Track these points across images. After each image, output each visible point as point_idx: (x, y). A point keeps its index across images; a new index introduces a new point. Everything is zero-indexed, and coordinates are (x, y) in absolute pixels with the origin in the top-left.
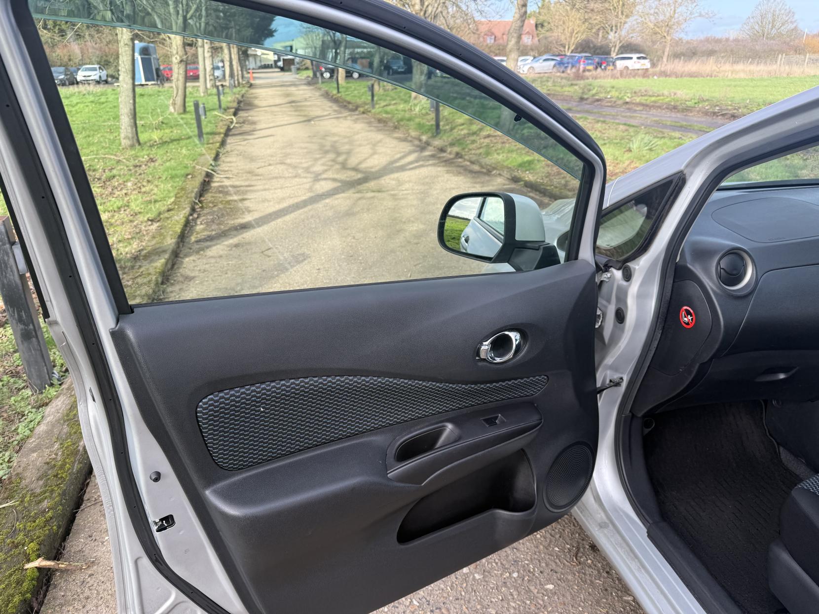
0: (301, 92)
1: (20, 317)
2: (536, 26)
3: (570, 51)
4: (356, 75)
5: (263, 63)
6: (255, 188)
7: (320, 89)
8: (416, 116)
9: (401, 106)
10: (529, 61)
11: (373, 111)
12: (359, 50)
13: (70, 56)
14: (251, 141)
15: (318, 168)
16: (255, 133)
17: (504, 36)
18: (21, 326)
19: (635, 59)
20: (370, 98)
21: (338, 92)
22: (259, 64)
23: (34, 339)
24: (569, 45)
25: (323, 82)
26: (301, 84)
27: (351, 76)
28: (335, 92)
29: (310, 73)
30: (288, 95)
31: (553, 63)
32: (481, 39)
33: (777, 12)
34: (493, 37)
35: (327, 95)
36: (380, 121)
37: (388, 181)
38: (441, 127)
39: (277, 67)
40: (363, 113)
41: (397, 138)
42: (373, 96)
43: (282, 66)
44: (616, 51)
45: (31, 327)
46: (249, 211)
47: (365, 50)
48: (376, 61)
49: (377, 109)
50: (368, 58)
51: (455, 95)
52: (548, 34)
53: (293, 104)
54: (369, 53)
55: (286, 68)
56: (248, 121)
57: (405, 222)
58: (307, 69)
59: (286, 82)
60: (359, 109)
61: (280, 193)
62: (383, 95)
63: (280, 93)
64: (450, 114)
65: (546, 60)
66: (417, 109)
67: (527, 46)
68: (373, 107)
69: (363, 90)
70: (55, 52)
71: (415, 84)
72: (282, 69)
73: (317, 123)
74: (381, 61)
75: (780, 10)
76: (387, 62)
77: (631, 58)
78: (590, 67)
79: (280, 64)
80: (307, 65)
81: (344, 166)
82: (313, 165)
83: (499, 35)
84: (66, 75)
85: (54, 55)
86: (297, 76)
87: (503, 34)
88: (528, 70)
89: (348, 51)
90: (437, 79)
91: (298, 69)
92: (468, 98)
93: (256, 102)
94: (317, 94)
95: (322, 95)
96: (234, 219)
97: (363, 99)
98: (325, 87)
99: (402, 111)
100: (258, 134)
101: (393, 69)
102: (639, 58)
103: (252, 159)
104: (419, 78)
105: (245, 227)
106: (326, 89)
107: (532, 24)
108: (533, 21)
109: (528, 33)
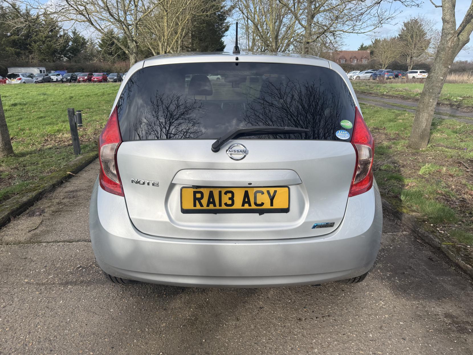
1: (74, 134)
2: (371, 54)
3: (385, 68)
10: (358, 73)
13: (121, 68)
17: (351, 59)
18: (74, 137)
19: (419, 73)
23: (77, 141)
24: (384, 64)
31: (370, 74)
34: (345, 60)
44: (411, 68)
45: (76, 137)
65: (366, 73)
70: (114, 66)
77: (417, 72)
78: (391, 77)
83: (348, 59)
84: (117, 77)
85: (114, 67)
87: (351, 58)
88: (356, 78)
102: (421, 72)
107: (368, 53)
108: (369, 51)
109: (366, 58)
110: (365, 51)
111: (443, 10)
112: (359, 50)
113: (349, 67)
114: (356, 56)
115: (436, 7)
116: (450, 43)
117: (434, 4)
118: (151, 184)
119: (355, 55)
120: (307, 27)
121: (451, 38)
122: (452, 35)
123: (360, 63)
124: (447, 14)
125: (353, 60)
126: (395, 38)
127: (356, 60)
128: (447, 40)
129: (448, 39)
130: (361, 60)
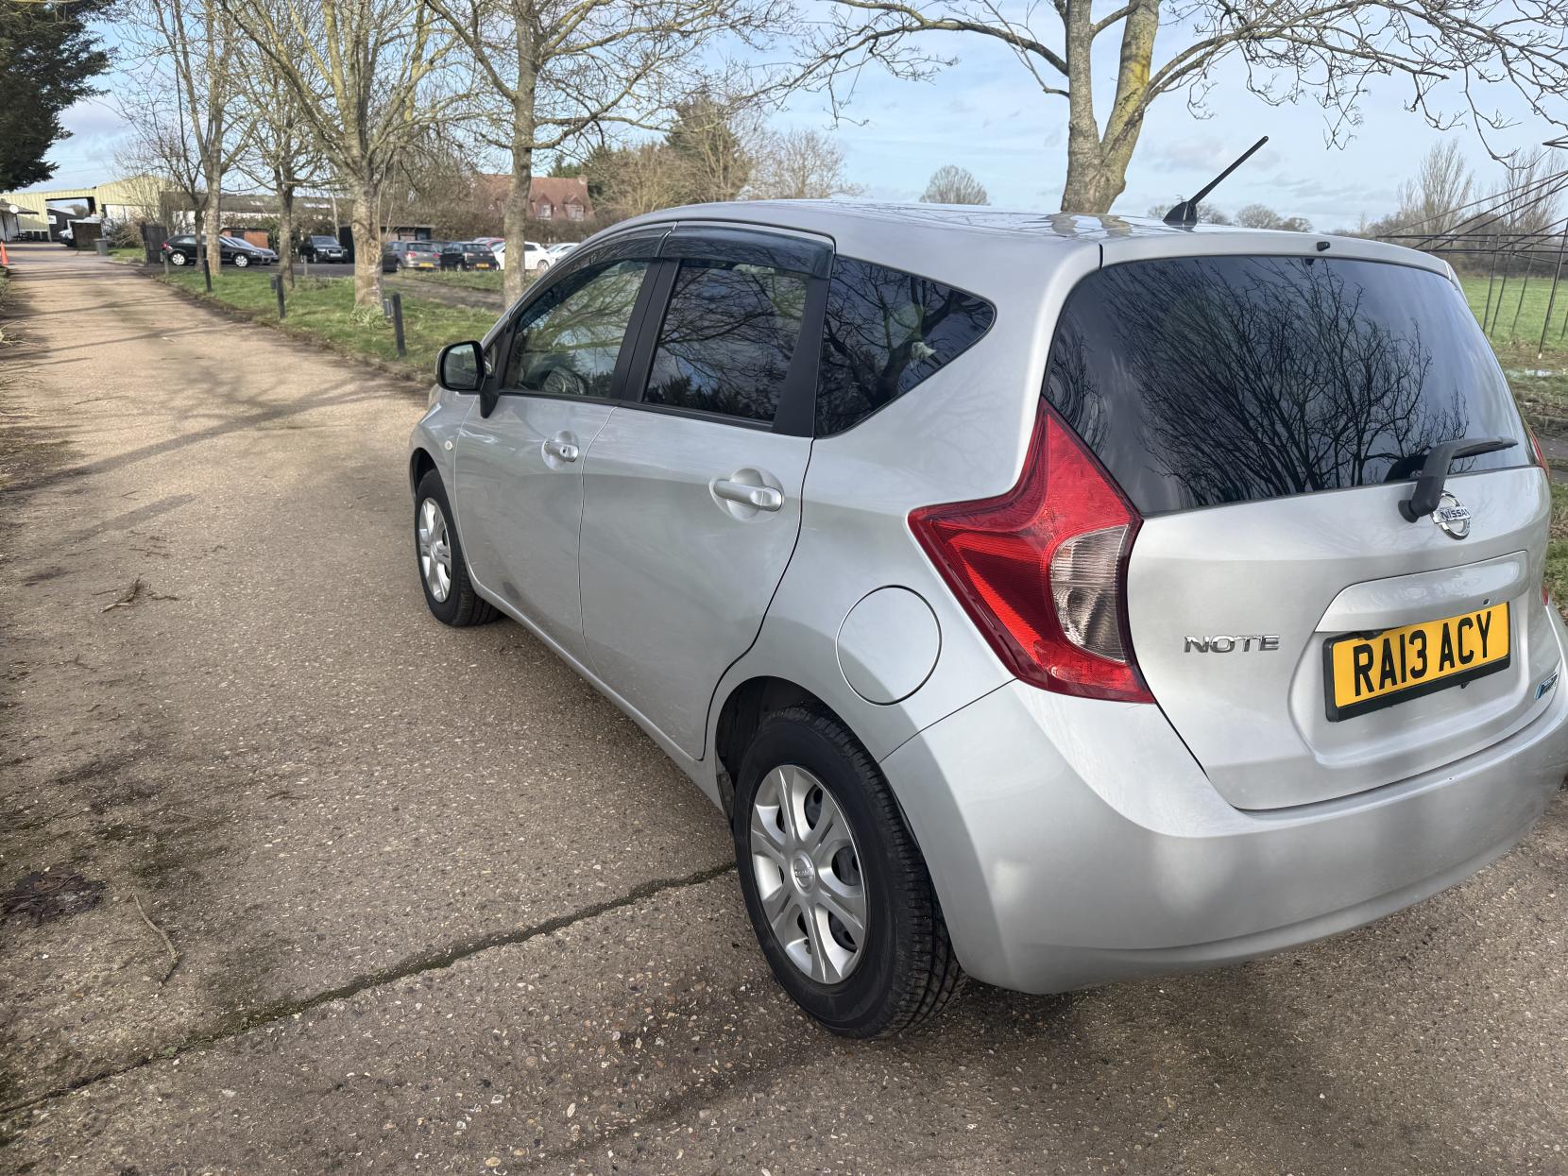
0: (125, 289)
2: (590, 189)
4: (242, 261)
5: (23, 231)
6: (83, 429)
7: (168, 284)
8: (364, 330)
9: (338, 315)
11: (282, 321)
12: (247, 216)
14: (47, 367)
15: (179, 402)
16: (49, 354)
17: (534, 204)
20: (276, 301)
21: (209, 289)
22: (13, 231)
25: (171, 273)
26: (124, 274)
27: (233, 262)
28: (201, 290)
29: (142, 255)
30: (99, 293)
32: (491, 207)
33: (963, 192)
35: (183, 295)
36: (295, 337)
37: (313, 415)
38: (407, 346)
39: (57, 238)
40: (264, 324)
41: (330, 362)
42: (281, 297)
43: (71, 237)
46: (83, 456)
47: (258, 216)
48: (284, 235)
49: (289, 320)
50: (266, 230)
51: (437, 301)
52: (611, 206)
53: (116, 309)
54: (266, 221)
55: (80, 242)
56: (26, 335)
57: (344, 459)
58: (131, 245)
59: (88, 269)
60: (255, 318)
61: (127, 434)
62: (301, 297)
63: (81, 289)
64: (425, 328)
66: (367, 319)
67: (574, 224)
68: (283, 314)
69: (260, 287)
71: (360, 278)
72: (71, 244)
73: (175, 340)
74: (294, 237)
75: (965, 188)
76: (306, 239)
79: (68, 233)
80: (131, 238)
81: (230, 399)
82: (172, 399)
86: (110, 259)
89: (224, 215)
90: (406, 274)
91: (111, 245)
92: (460, 306)
93: (32, 304)
94: (164, 291)
95: (176, 294)
96: (60, 465)
97: (262, 303)
98: (178, 282)
99: (339, 322)
100: (56, 356)
101: (318, 253)
103: (56, 393)
104: (366, 270)
105: (80, 472)
106: (181, 284)
107: (582, 186)
108: (582, 182)
109: (576, 201)
110: (571, 181)
111: (1073, 105)
112: (549, 175)
113: (540, 231)
114: (548, 195)
115: (1047, 91)
116: (1092, 192)
117: (1041, 83)
118: (1255, 645)
119: (542, 191)
120: (522, 96)
121: (1094, 178)
122: (1096, 169)
123: (562, 215)
124: (1083, 114)
125: (541, 206)
126: (652, 148)
127: (548, 206)
128: (1085, 182)
129: (1087, 179)
130: (564, 209)
